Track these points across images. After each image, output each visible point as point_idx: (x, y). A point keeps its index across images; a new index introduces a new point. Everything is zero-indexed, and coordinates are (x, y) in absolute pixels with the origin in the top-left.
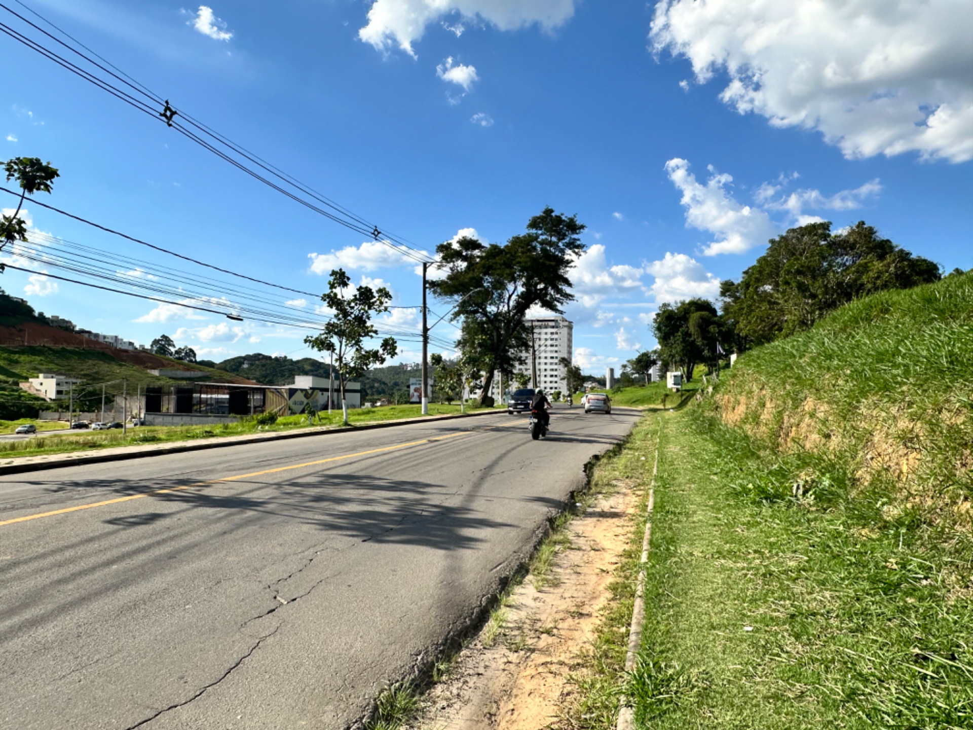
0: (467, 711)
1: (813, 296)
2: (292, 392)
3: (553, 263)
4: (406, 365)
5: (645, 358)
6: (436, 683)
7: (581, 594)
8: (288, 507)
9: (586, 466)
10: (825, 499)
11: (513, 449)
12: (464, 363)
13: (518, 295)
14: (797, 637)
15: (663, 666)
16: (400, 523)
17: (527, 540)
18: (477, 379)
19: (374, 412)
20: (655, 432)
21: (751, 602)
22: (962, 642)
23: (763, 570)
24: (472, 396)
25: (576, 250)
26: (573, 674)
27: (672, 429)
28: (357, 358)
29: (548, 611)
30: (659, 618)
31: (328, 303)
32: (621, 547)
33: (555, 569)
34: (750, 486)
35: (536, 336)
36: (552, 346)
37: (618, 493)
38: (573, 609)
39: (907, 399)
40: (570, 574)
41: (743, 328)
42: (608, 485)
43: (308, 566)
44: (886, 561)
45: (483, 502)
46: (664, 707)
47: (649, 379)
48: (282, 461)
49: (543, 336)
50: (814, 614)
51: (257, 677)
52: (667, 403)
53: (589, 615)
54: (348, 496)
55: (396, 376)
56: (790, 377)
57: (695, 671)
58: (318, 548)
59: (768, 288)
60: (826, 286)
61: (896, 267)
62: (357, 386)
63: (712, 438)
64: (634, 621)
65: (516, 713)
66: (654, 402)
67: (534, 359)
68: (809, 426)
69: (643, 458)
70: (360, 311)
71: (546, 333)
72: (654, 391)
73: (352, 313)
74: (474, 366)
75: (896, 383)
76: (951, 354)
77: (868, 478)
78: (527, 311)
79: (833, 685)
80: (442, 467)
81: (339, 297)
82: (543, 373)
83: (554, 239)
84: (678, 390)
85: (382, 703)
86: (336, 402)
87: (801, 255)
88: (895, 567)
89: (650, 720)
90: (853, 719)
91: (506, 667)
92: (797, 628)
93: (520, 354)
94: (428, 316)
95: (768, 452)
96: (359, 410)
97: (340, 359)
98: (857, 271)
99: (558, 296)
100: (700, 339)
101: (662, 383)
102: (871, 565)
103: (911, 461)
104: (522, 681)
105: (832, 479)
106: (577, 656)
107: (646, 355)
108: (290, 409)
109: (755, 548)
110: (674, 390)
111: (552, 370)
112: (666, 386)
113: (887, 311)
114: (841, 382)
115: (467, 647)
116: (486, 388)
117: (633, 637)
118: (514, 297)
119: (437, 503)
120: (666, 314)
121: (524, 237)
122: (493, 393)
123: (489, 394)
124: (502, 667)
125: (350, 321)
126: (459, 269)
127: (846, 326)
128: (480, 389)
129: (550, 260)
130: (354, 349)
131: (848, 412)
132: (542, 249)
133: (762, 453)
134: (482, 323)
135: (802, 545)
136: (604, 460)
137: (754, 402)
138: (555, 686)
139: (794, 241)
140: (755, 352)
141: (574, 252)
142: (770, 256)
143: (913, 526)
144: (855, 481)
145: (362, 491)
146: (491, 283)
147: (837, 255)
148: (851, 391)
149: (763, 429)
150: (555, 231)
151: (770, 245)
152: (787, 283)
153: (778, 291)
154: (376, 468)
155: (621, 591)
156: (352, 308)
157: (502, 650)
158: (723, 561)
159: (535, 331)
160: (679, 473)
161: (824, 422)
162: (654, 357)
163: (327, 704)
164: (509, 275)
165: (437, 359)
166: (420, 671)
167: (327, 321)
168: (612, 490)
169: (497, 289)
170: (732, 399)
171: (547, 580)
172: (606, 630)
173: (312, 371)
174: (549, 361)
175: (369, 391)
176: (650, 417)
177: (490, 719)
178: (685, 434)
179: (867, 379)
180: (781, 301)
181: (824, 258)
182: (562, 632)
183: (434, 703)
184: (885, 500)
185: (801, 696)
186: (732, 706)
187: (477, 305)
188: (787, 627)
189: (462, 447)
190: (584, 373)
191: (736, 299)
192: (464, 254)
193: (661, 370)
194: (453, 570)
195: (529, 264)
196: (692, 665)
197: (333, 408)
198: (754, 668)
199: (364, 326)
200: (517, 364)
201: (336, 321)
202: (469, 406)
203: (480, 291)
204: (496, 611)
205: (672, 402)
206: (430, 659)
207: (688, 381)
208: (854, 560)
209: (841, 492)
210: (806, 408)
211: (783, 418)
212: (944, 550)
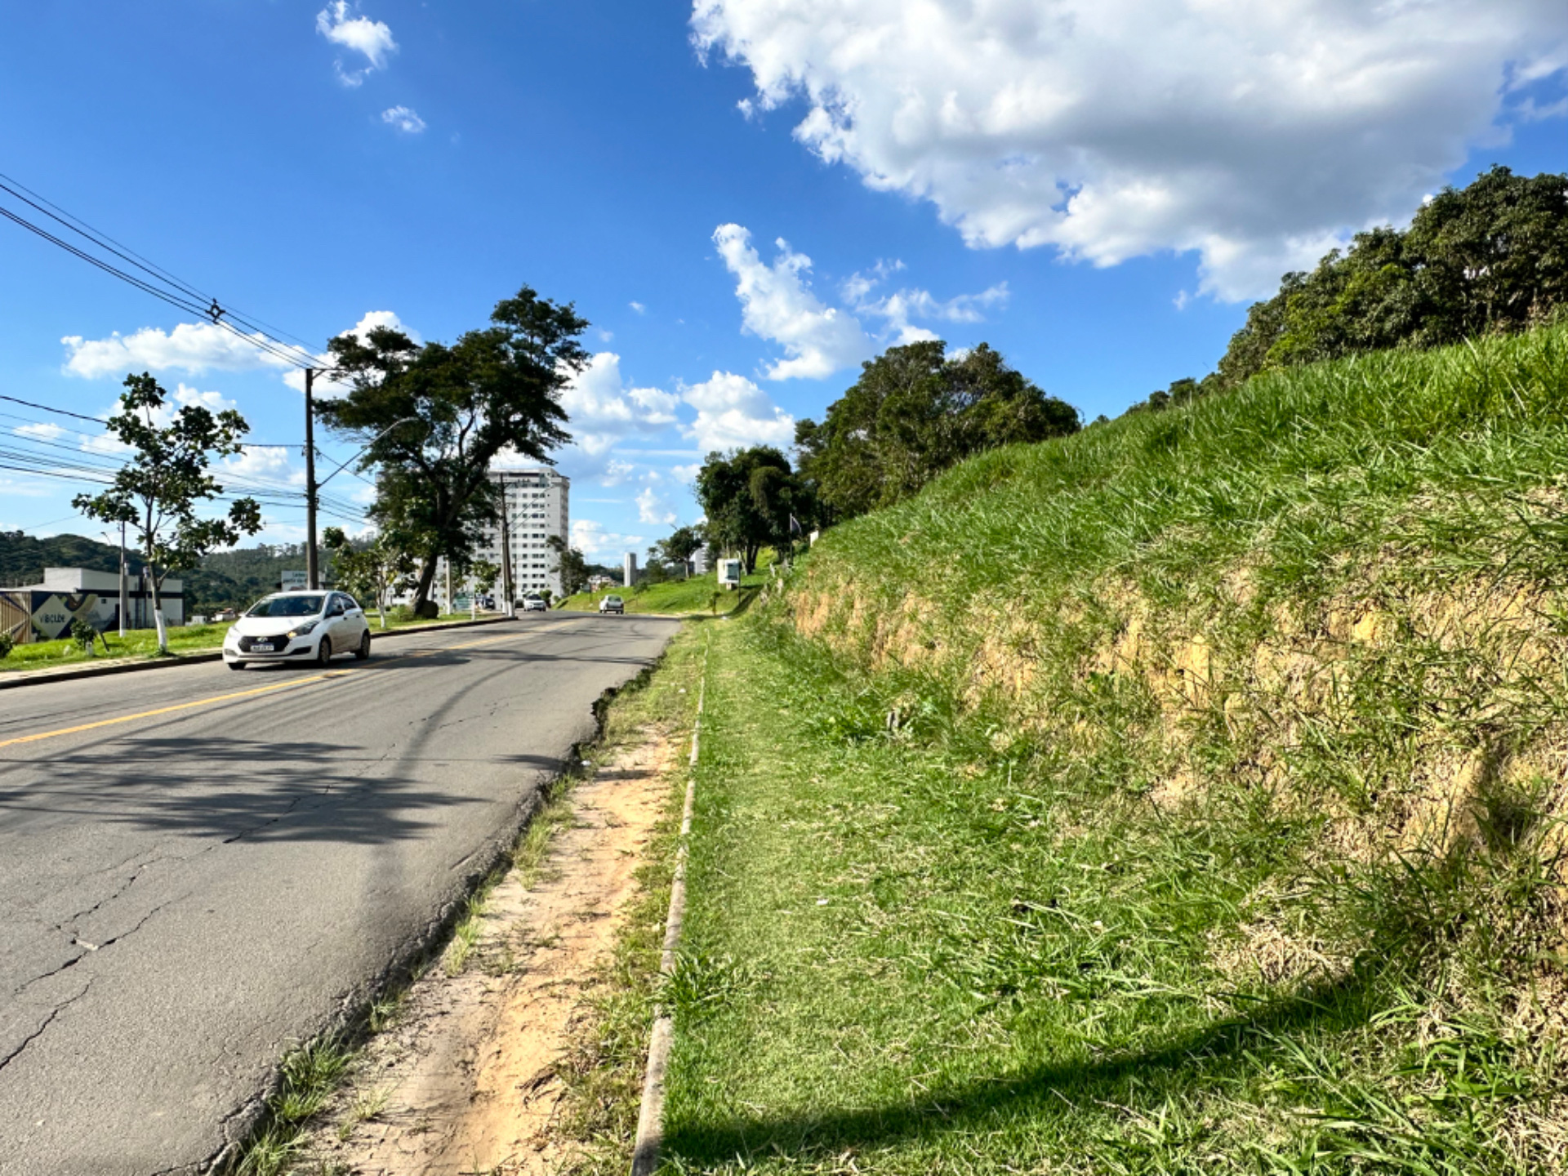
0: (429, 1064)
1: (922, 448)
2: (39, 599)
3: (536, 381)
4: (271, 548)
5: (684, 537)
6: (376, 1034)
7: (593, 888)
8: (73, 798)
9: (595, 705)
10: (926, 731)
11: (476, 684)
12: (385, 544)
13: (476, 431)
14: (882, 905)
15: (711, 961)
16: (290, 809)
17: (507, 820)
18: (407, 572)
19: (212, 632)
20: (700, 651)
21: (828, 870)
22: (1065, 887)
23: (844, 829)
24: (398, 601)
25: (575, 361)
26: (587, 993)
27: (725, 646)
28: (183, 536)
29: (545, 916)
30: (706, 904)
31: (122, 434)
32: (650, 818)
33: (553, 858)
34: (832, 720)
35: (508, 499)
36: (535, 516)
37: (646, 743)
38: (582, 910)
39: (1024, 592)
40: (576, 862)
41: (827, 493)
42: (631, 731)
43: (129, 889)
44: (992, 803)
45: (431, 767)
46: (713, 1008)
47: (691, 571)
48: (45, 721)
49: (520, 501)
50: (904, 875)
51: (62, 1062)
52: (718, 606)
53: (607, 915)
54: (187, 773)
55: (253, 568)
56: (885, 565)
57: (752, 963)
58: (140, 859)
59: (862, 434)
60: (938, 435)
61: (1026, 411)
62: (176, 586)
63: (782, 656)
64: (672, 910)
65: (503, 1055)
66: (698, 605)
67: (506, 538)
68: (909, 632)
69: (682, 691)
70: (186, 450)
71: (525, 496)
72: (698, 588)
73: (171, 454)
74: (403, 549)
75: (1013, 571)
76: (1072, 533)
77: (978, 699)
78: (493, 459)
79: (921, 955)
80: (355, 717)
81: (144, 423)
82: (521, 562)
83: (537, 341)
84: (734, 587)
85: (290, 1070)
86: (133, 616)
87: (906, 387)
88: (1002, 808)
89: (694, 1027)
90: (941, 988)
91: (485, 998)
92: (883, 895)
93: (481, 530)
94: (316, 463)
95: (857, 671)
96: (184, 630)
97: (149, 536)
98: (978, 415)
99: (546, 435)
100: (765, 509)
101: (710, 576)
102: (975, 810)
103: (1026, 674)
104: (511, 1013)
105: (935, 703)
106: (592, 970)
107: (684, 532)
108: (34, 630)
109: (835, 801)
110: (729, 587)
111: (535, 556)
112: (716, 581)
113: (1008, 473)
114: (948, 571)
115: (421, 979)
116: (423, 587)
117: (670, 933)
118: (470, 434)
119: (353, 774)
120: (716, 469)
121: (486, 333)
122: (434, 596)
123: (429, 598)
124: (479, 998)
125: (167, 467)
126: (371, 382)
127: (959, 494)
128: (413, 588)
129: (530, 376)
130: (177, 519)
131: (956, 611)
132: (517, 356)
133: (848, 675)
134: (416, 476)
135: (894, 792)
136: (624, 696)
137: (839, 602)
138: (560, 1014)
139: (896, 366)
140: (840, 529)
141: (571, 364)
142: (866, 386)
143: (1025, 756)
144: (961, 705)
145: (212, 764)
146: (430, 408)
147: (951, 389)
148: (961, 583)
149: (851, 639)
150: (539, 327)
151: (863, 371)
152: (886, 428)
153: (875, 439)
154: (234, 724)
155: (653, 878)
156: (172, 444)
157: (478, 976)
158: (793, 823)
159: (507, 491)
160: (735, 709)
161: (928, 626)
162: (697, 536)
163: (198, 1082)
164: (460, 397)
165: (336, 538)
166: (347, 1019)
167: (119, 467)
168: (636, 739)
169: (440, 420)
170: (811, 599)
171: (541, 874)
172: (631, 931)
173: (78, 558)
174: (530, 541)
175: (199, 595)
176: (693, 629)
177: (464, 1068)
178: (745, 652)
179: (980, 566)
180: (878, 454)
181: (936, 393)
182: (567, 942)
183: (376, 1060)
184: (995, 726)
185: (882, 973)
186: (799, 995)
187: (404, 445)
188: (871, 894)
189: (386, 684)
190: (589, 561)
191: (818, 448)
192: (380, 356)
193: (709, 556)
194: (388, 872)
195: (495, 379)
196: (749, 955)
197: (128, 627)
198: (828, 948)
199: (196, 478)
200: (475, 545)
201: (138, 468)
202: (393, 618)
203: (410, 422)
204: (464, 924)
205: (725, 605)
206: (363, 1002)
207: (750, 572)
208: (955, 805)
209: (945, 720)
210: (906, 608)
211: (876, 624)
212: (1056, 782)
